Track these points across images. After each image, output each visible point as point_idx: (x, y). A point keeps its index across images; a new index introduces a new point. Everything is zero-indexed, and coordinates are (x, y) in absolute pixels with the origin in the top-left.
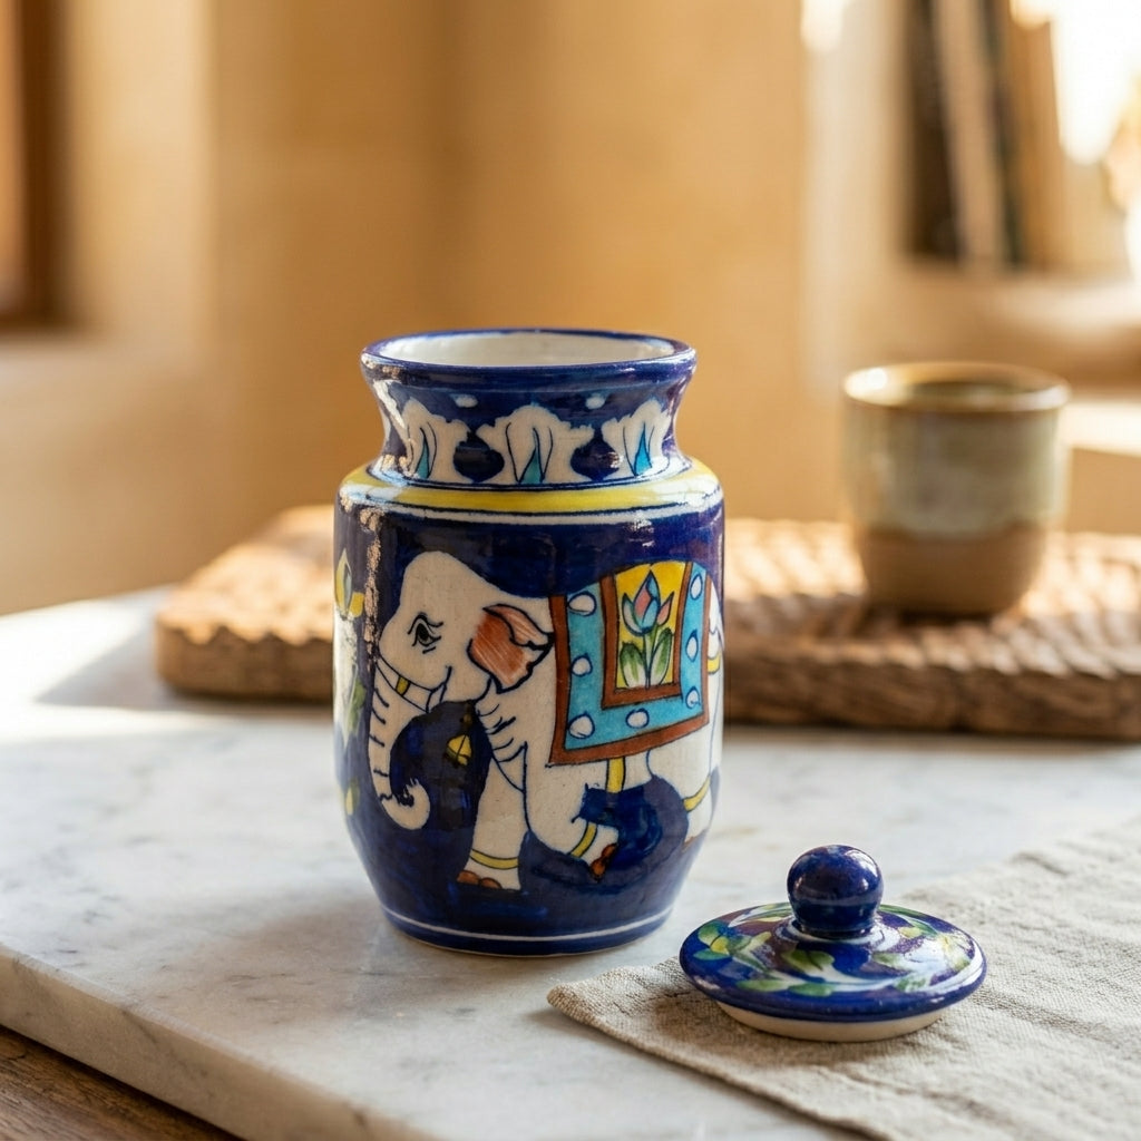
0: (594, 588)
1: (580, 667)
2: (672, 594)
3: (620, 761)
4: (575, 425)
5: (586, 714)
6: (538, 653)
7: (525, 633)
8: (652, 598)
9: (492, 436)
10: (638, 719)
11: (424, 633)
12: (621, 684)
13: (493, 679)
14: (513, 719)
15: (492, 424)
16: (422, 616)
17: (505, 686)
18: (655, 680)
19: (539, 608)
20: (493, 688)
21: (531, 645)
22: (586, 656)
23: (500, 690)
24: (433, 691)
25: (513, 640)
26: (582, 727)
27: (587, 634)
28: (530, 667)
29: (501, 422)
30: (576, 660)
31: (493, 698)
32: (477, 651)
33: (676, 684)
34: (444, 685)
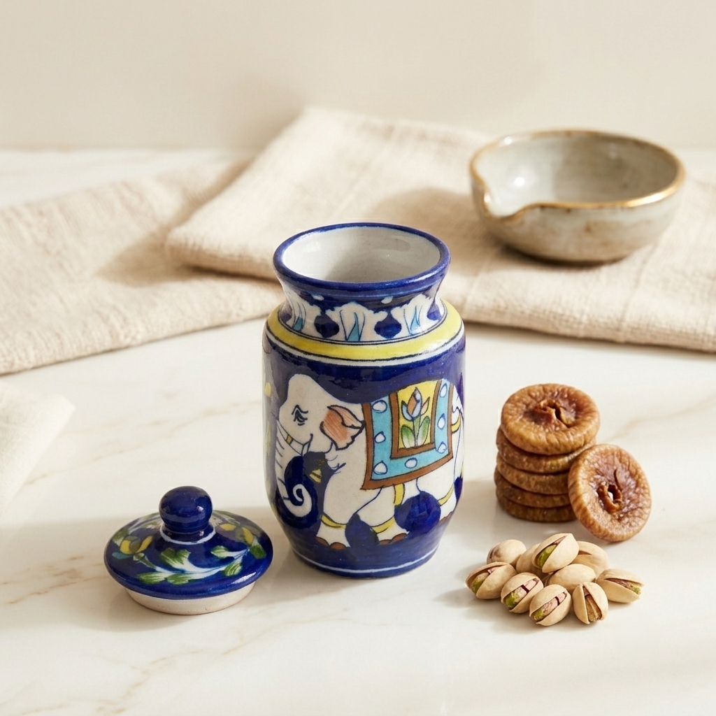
0: (386, 399)
1: (380, 438)
2: (429, 398)
3: (402, 485)
4: (376, 311)
5: (382, 462)
6: (357, 431)
7: (349, 421)
8: (418, 401)
9: (334, 315)
10: (411, 464)
11: (299, 416)
12: (401, 446)
13: (333, 442)
14: (344, 465)
15: (333, 310)
16: (297, 406)
17: (340, 446)
18: (420, 443)
19: (357, 409)
20: (334, 447)
21: (353, 427)
22: (382, 433)
23: (337, 449)
24: (304, 445)
25: (343, 424)
26: (380, 469)
27: (382, 421)
28: (353, 438)
29: (337, 309)
30: (378, 435)
31: (333, 453)
32: (325, 429)
33: (433, 442)
34: (309, 443)
